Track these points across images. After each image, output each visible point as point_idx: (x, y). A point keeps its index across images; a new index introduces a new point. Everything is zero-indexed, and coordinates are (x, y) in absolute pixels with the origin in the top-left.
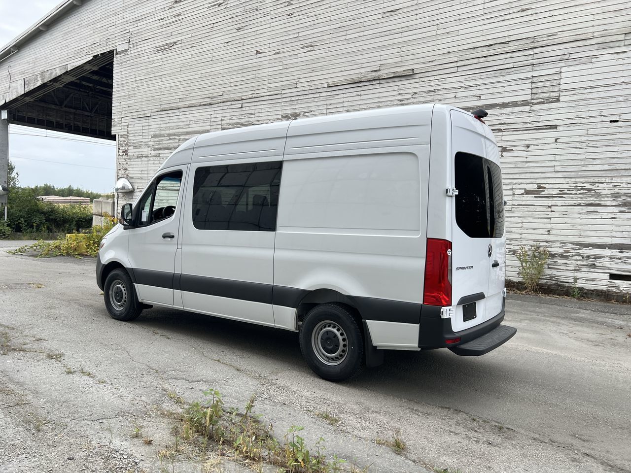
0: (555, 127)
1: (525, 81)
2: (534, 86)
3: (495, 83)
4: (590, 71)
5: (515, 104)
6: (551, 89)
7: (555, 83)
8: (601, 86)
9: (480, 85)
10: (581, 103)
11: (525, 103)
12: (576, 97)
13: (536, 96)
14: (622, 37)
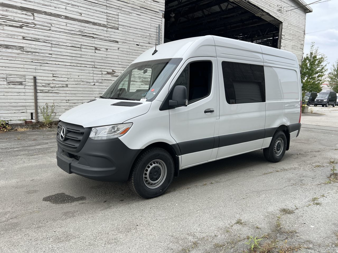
0: (117, 42)
1: (103, 14)
2: (108, 18)
3: (89, 9)
4: (129, 19)
5: (100, 25)
6: (115, 22)
7: (117, 20)
8: (133, 28)
9: (81, 7)
10: (127, 33)
11: (104, 26)
12: (124, 30)
13: (109, 24)
14: (139, 8)
